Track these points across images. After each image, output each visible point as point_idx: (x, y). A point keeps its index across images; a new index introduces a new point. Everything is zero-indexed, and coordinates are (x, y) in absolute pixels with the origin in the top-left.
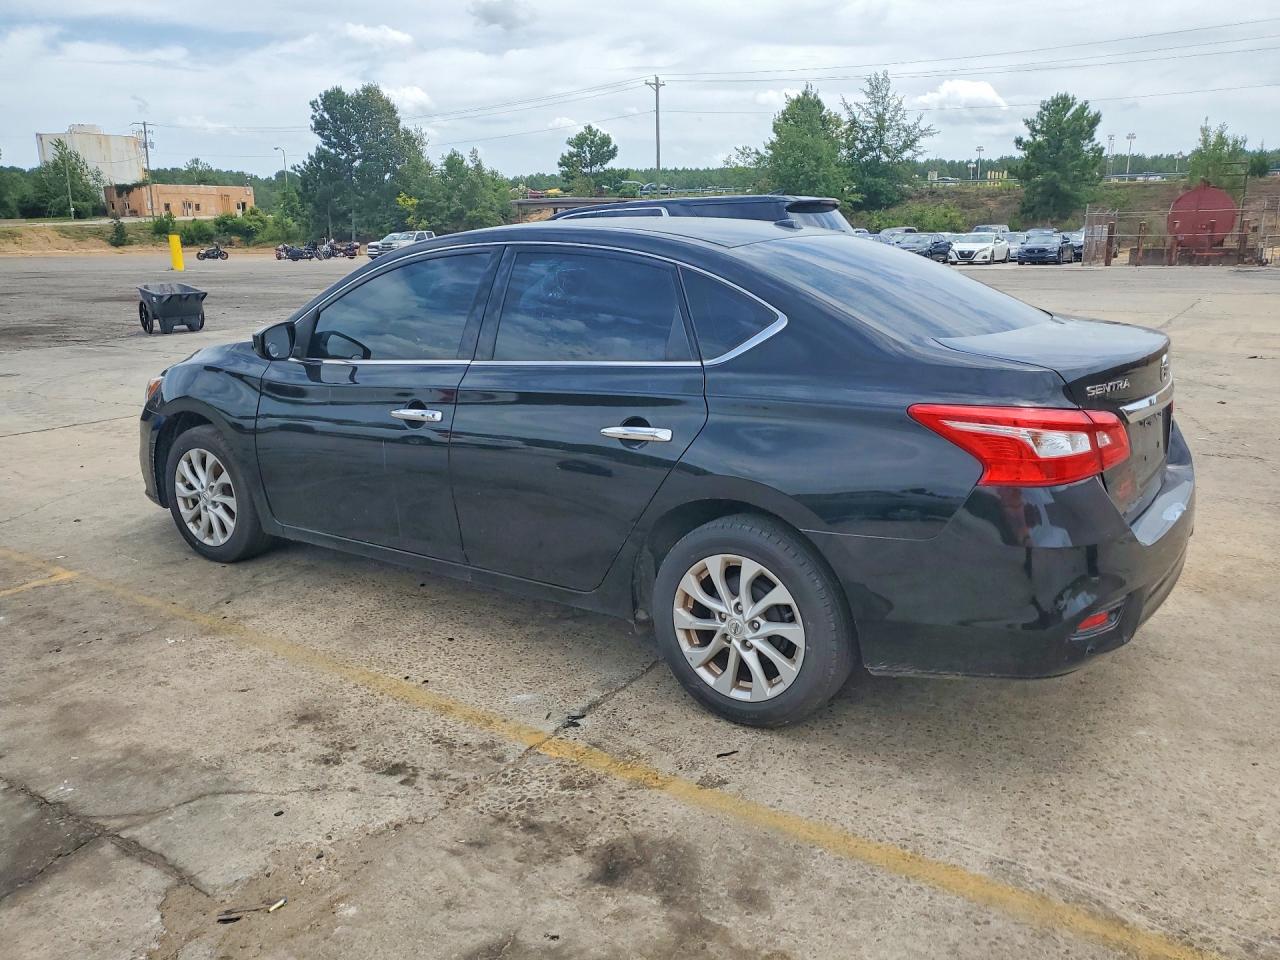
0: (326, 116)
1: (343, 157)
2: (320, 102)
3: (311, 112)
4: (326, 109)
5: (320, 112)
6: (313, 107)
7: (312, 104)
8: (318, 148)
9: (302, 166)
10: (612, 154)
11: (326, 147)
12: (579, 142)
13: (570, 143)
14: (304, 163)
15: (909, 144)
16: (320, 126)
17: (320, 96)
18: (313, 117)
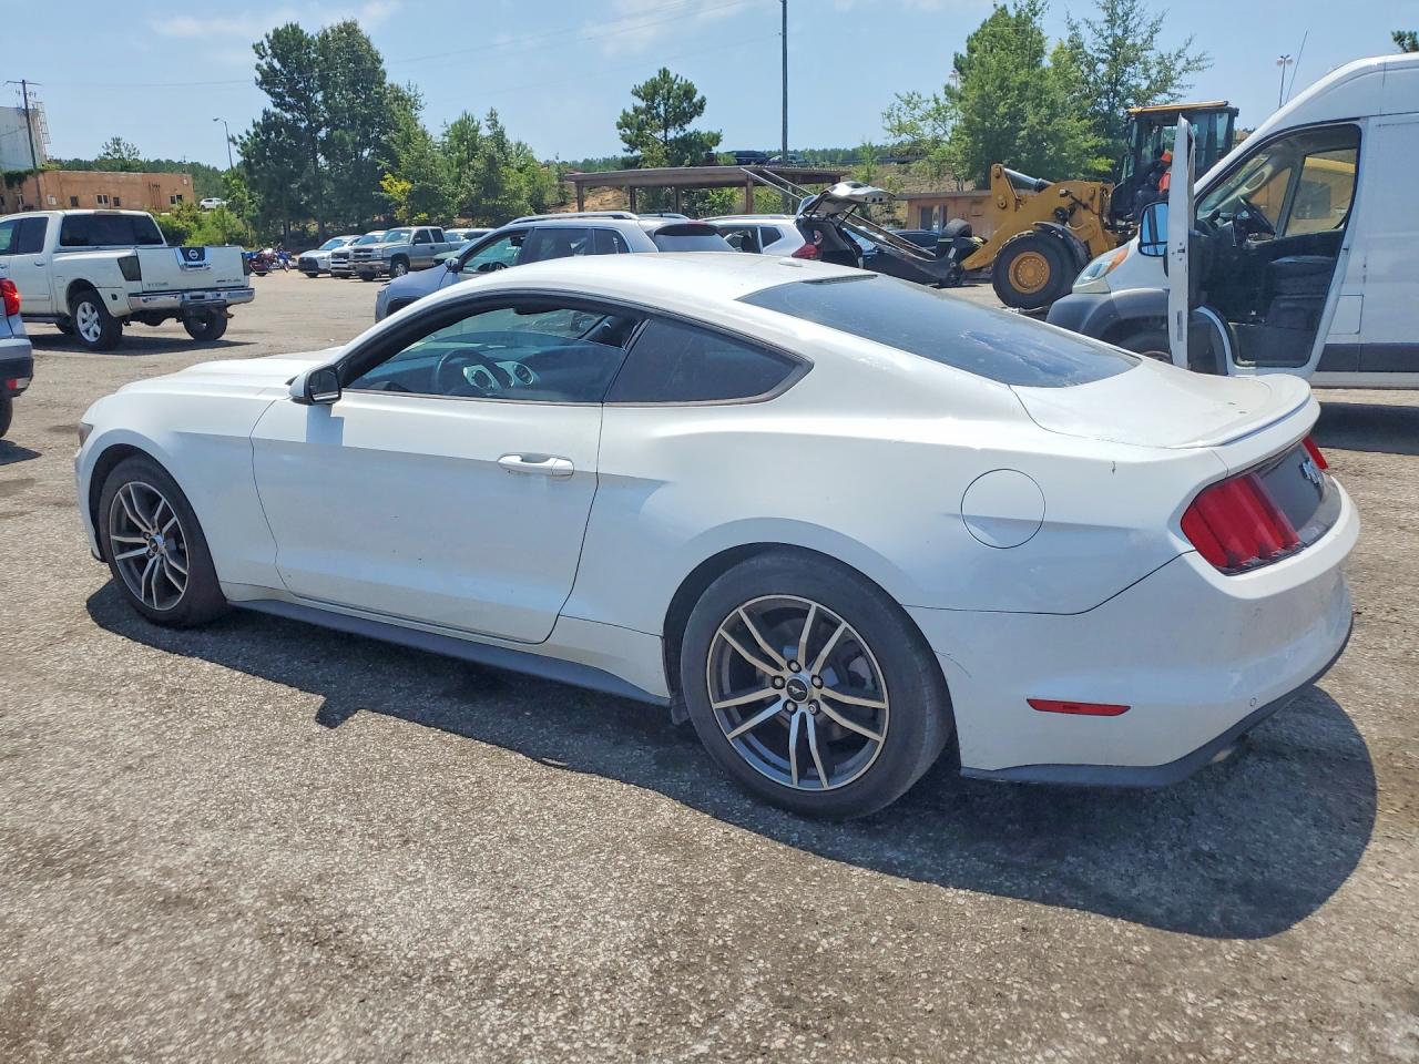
0: (277, 65)
1: (303, 125)
2: (266, 45)
3: (255, 59)
4: (275, 55)
5: (268, 59)
6: (257, 52)
7: (257, 48)
8: (265, 112)
9: (245, 137)
10: (699, 108)
11: (278, 110)
12: (650, 92)
13: (636, 93)
14: (248, 133)
15: (1163, 84)
16: (268, 80)
17: (267, 36)
18: (258, 67)
